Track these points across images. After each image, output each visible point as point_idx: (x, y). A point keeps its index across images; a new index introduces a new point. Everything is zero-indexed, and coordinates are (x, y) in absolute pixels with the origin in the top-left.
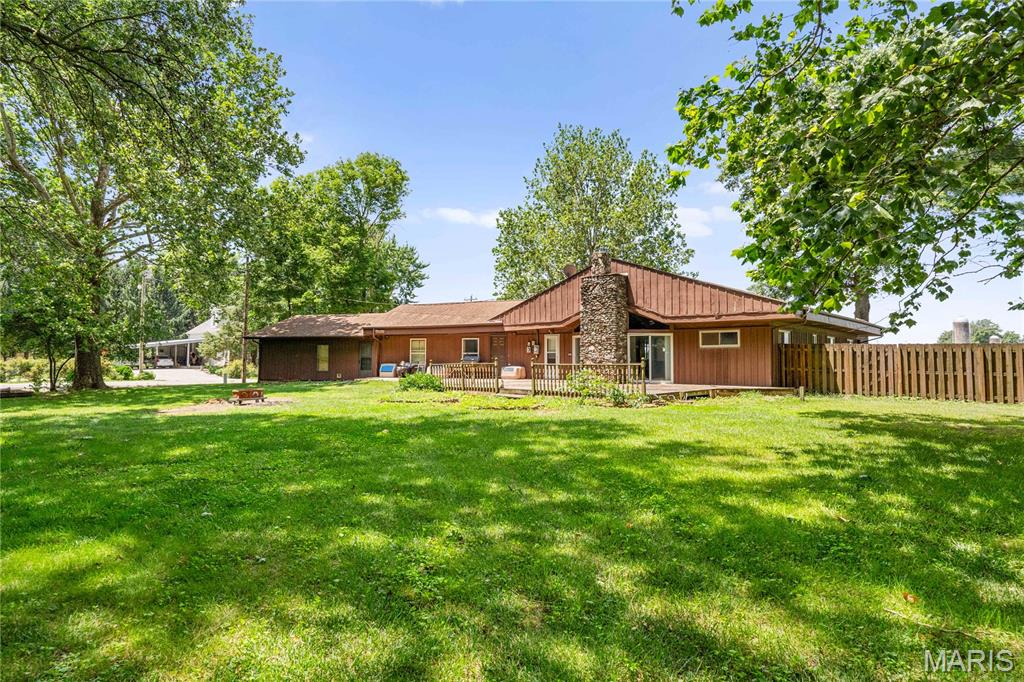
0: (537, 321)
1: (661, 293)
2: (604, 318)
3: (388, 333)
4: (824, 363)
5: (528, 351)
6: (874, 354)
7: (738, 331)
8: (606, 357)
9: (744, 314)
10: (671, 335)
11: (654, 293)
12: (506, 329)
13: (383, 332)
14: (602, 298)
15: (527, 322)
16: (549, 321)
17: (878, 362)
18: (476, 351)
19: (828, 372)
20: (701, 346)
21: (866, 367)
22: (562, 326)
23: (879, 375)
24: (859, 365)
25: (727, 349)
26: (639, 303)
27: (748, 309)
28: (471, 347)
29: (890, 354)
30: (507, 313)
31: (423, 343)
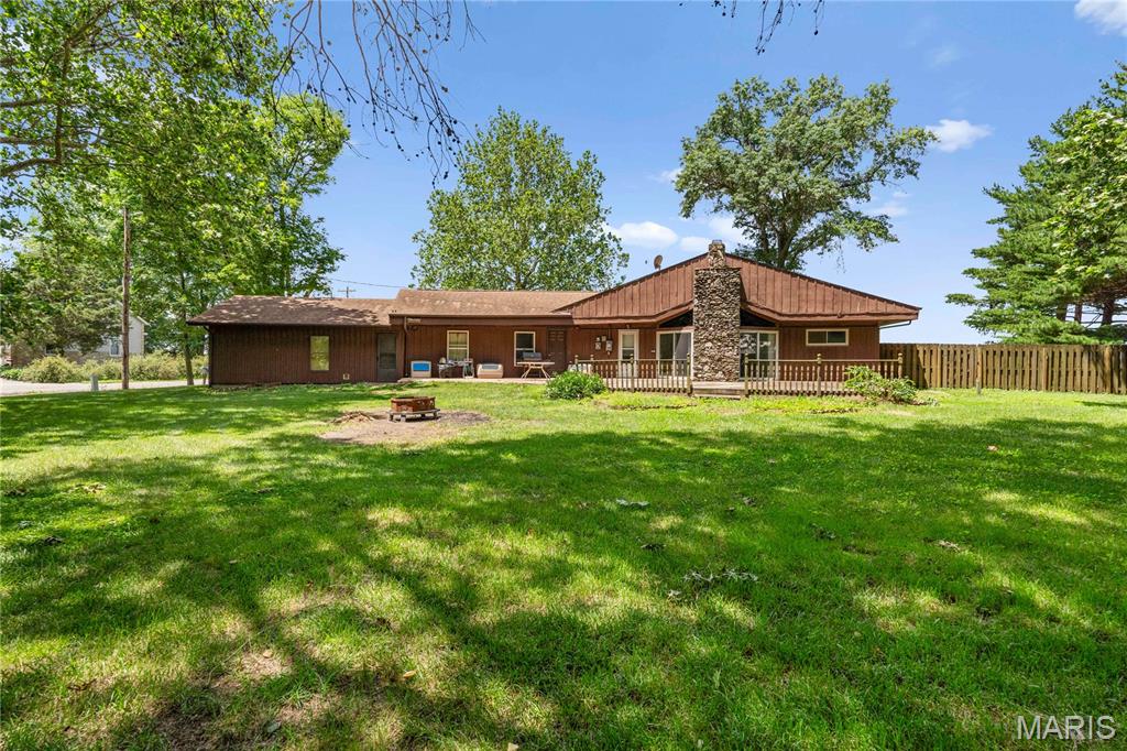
0: (620, 315)
1: (778, 290)
2: (724, 313)
3: (426, 322)
4: (914, 360)
5: (598, 347)
6: (958, 353)
7: (847, 331)
8: (726, 354)
9: (868, 314)
10: (777, 332)
11: (769, 290)
12: (576, 322)
13: (418, 320)
14: (723, 292)
15: (607, 314)
16: (637, 314)
17: (962, 359)
18: (532, 347)
19: (918, 369)
20: (807, 344)
21: (951, 364)
22: (654, 320)
23: (961, 371)
24: (945, 362)
25: (836, 347)
26: (753, 299)
27: (871, 309)
28: (525, 341)
29: (971, 353)
30: (578, 304)
31: (465, 336)
